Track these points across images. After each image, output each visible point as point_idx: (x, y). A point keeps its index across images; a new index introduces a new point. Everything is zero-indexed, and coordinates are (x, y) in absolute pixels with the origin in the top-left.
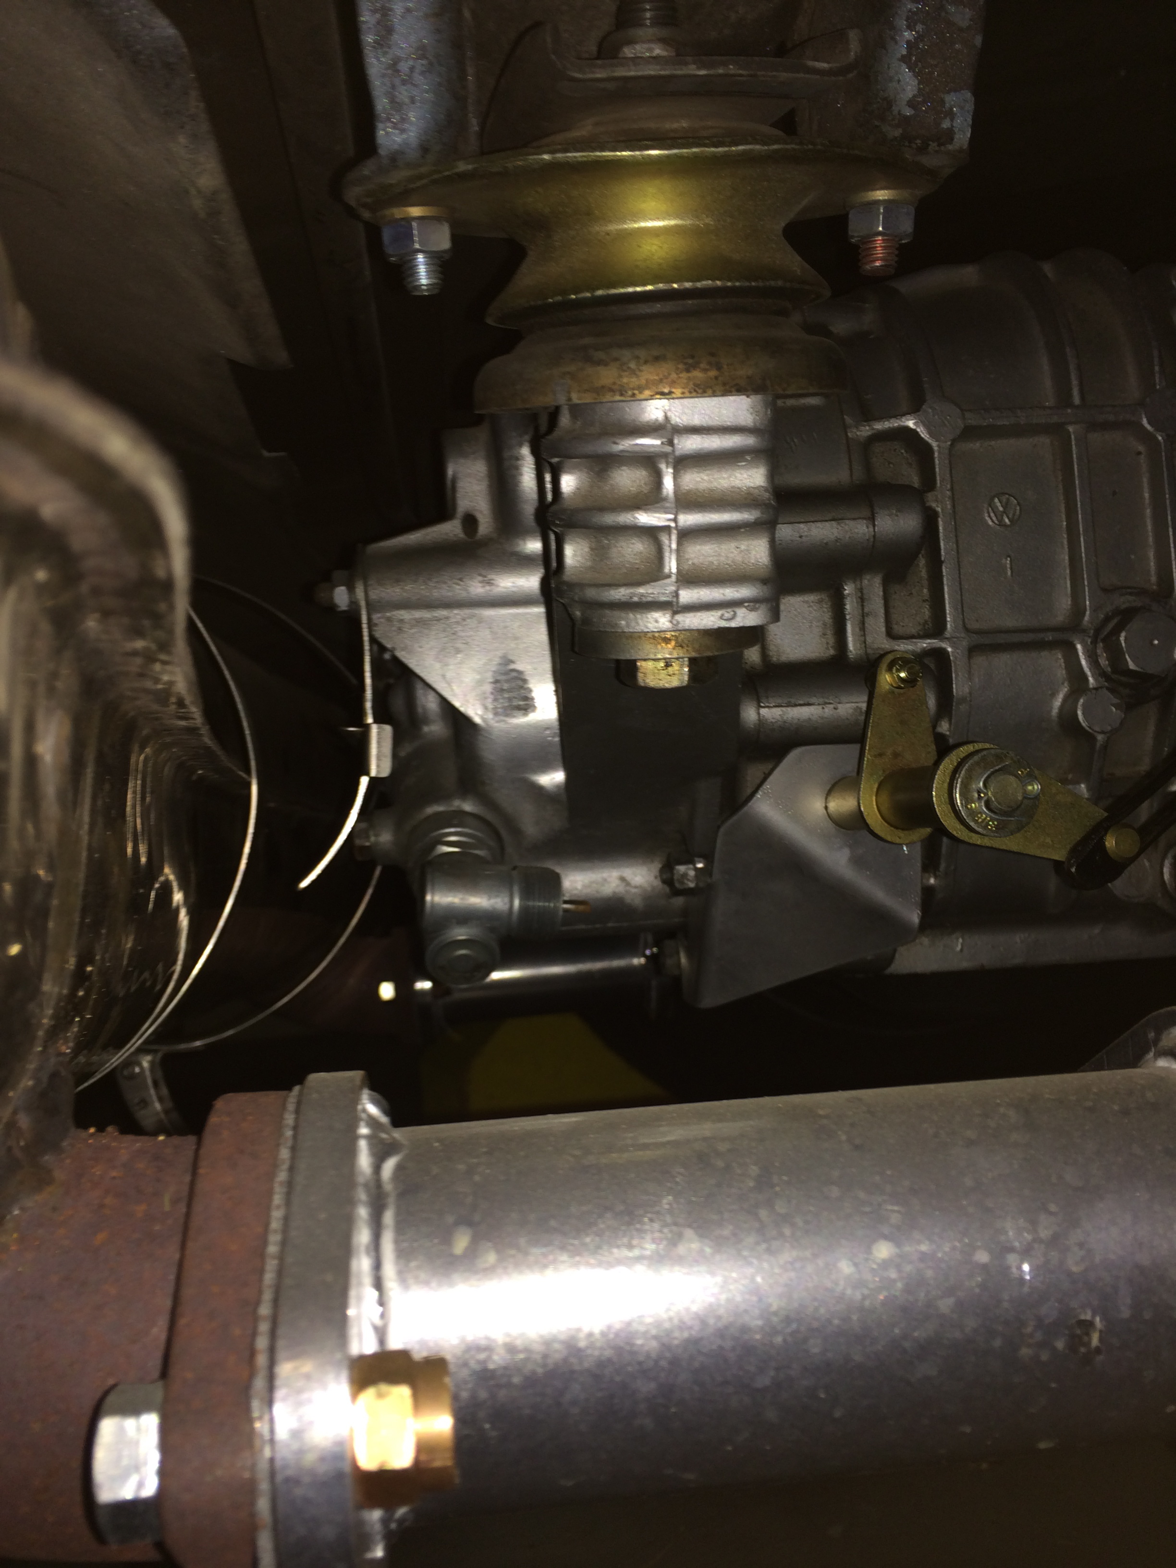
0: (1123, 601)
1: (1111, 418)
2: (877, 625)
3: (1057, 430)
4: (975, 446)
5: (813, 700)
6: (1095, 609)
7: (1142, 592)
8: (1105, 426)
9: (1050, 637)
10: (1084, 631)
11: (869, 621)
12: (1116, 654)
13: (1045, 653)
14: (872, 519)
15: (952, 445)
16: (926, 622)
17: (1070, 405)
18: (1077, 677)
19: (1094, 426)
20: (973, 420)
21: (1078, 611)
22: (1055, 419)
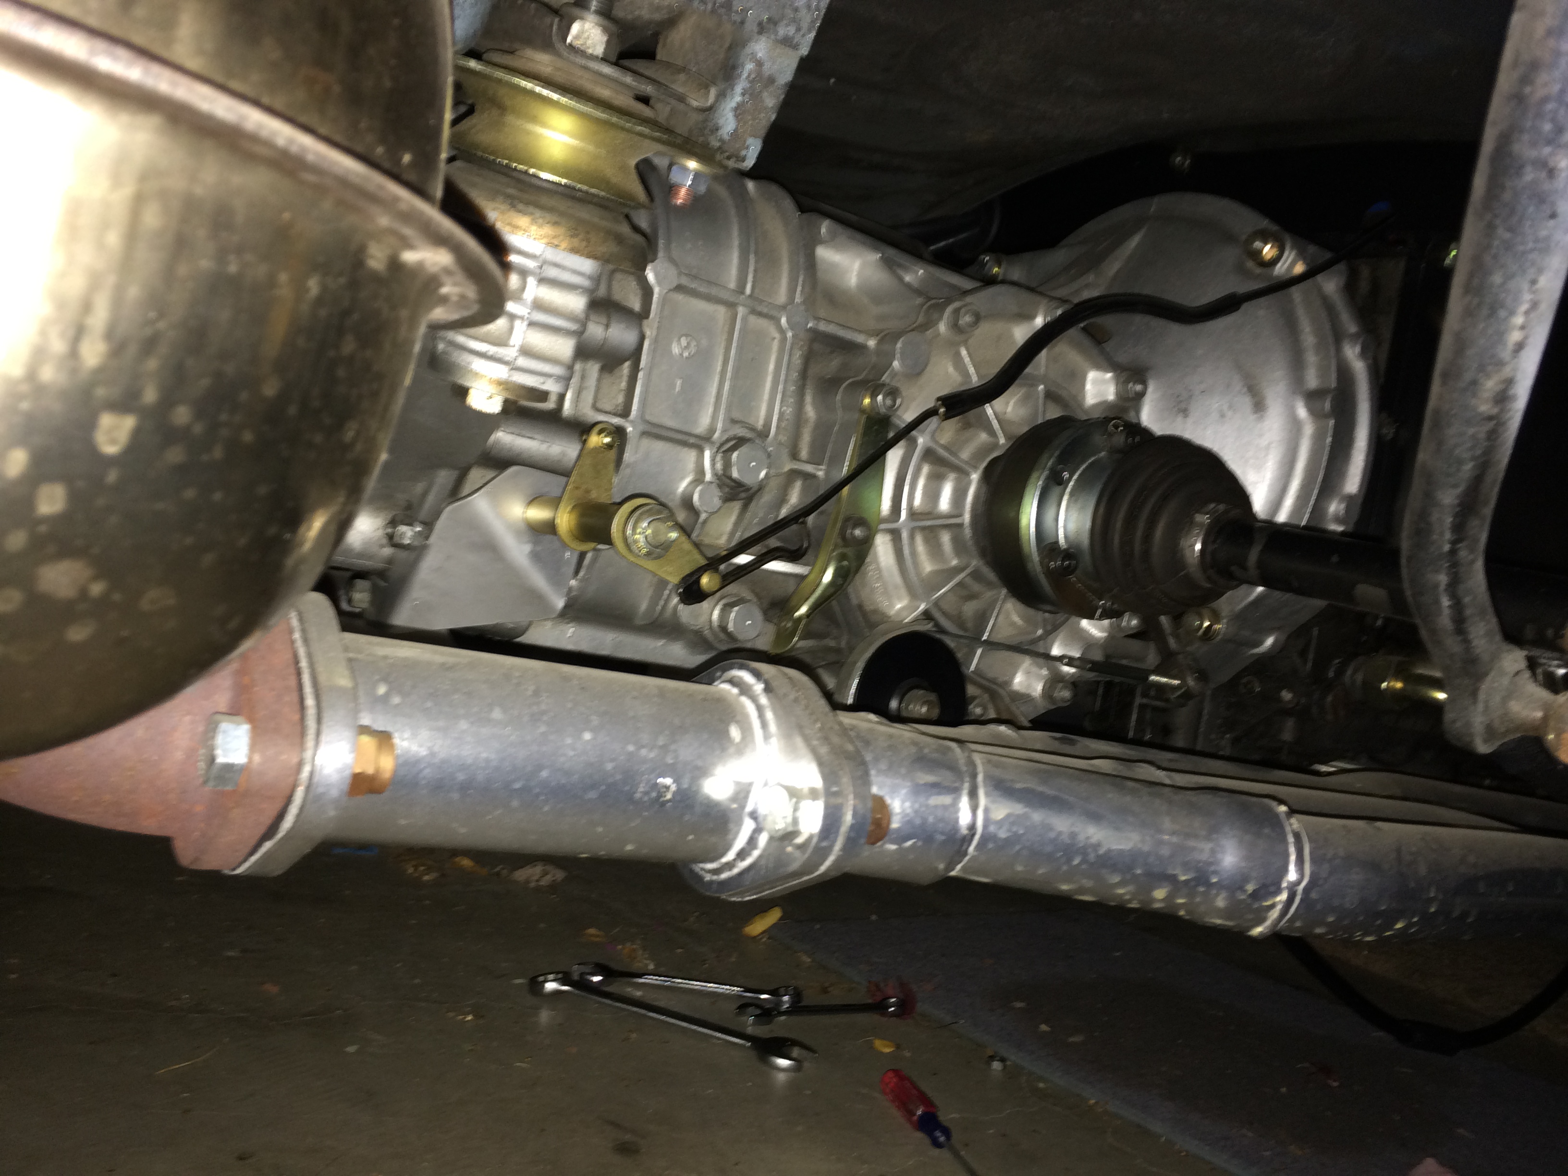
0: (740, 432)
1: (765, 310)
2: (588, 397)
3: (731, 306)
4: (680, 297)
5: (536, 436)
6: (724, 431)
7: (753, 429)
8: (760, 314)
9: (692, 440)
10: (713, 443)
11: (584, 393)
12: (727, 465)
13: (686, 449)
14: (607, 326)
15: (667, 293)
16: (617, 406)
17: (742, 292)
18: (700, 472)
19: (753, 312)
20: (684, 281)
21: (712, 430)
22: (732, 299)
